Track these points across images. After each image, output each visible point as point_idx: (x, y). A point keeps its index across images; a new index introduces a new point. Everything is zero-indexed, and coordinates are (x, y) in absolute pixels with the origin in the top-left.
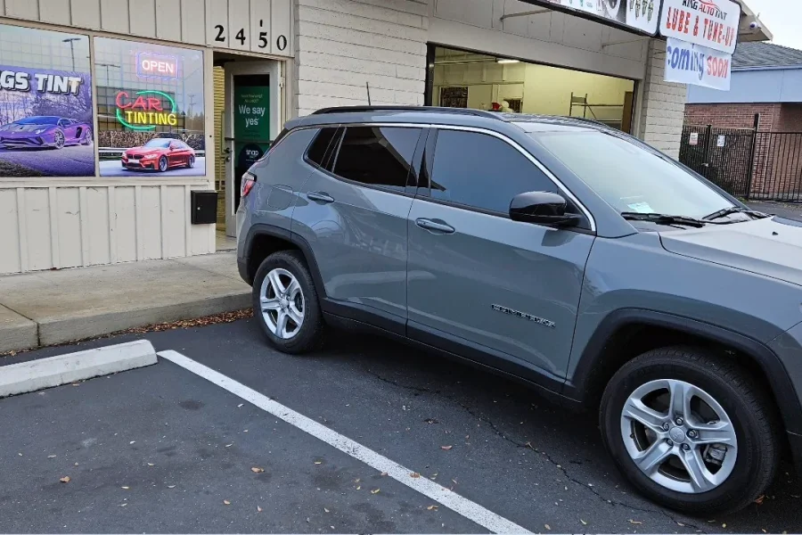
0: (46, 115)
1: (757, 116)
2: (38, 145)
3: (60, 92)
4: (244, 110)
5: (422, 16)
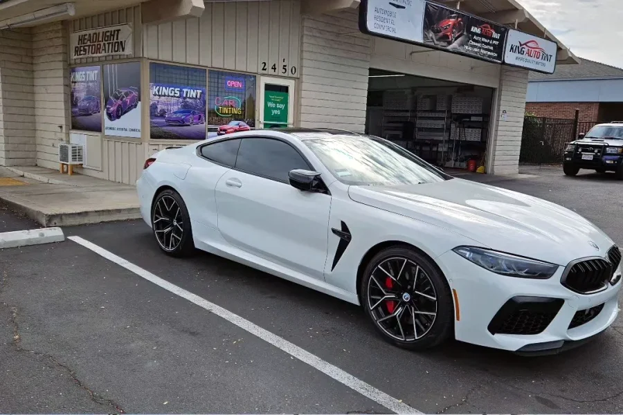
0: (187, 109)
1: (577, 112)
2: (182, 123)
3: (193, 98)
4: (270, 104)
5: (366, 54)
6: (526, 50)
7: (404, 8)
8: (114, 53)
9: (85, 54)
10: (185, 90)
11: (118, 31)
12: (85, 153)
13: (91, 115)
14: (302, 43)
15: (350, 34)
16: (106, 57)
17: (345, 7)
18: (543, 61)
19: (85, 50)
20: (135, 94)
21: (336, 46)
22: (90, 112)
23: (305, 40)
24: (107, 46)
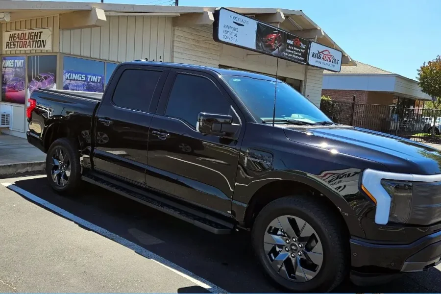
1: (354, 97)
3: (94, 82)
5: (217, 55)
6: (322, 56)
7: (243, 25)
8: (37, 48)
9: (15, 48)
10: (89, 76)
11: (41, 32)
12: (12, 119)
13: (17, 91)
14: (173, 46)
15: (207, 41)
16: (30, 51)
17: (204, 23)
18: (333, 64)
19: (14, 45)
20: (52, 78)
21: (196, 49)
22: (17, 90)
23: (175, 44)
24: (32, 43)
